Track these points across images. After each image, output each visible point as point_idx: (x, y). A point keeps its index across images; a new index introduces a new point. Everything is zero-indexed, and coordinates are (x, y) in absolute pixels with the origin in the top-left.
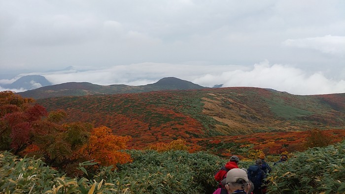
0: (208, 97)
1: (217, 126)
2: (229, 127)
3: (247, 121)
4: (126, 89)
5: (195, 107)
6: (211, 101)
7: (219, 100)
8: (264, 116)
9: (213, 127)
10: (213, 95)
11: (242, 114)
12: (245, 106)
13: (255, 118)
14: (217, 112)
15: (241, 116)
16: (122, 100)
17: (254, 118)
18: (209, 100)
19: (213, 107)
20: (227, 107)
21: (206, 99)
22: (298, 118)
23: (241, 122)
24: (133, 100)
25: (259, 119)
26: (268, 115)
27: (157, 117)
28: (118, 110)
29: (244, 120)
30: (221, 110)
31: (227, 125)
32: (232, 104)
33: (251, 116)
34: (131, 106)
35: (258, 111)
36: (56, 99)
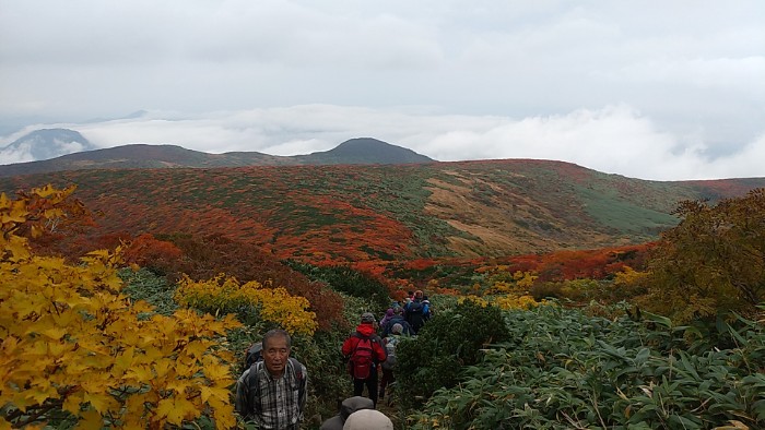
0: (441, 177)
1: (454, 239)
2: (482, 242)
3: (528, 231)
4: (263, 161)
5: (407, 199)
6: (449, 186)
7: (466, 185)
8: (569, 224)
9: (444, 242)
10: (456, 174)
11: (518, 218)
12: (527, 199)
13: (549, 227)
14: (460, 212)
15: (517, 222)
16: (231, 178)
17: (546, 227)
18: (445, 184)
19: (452, 199)
20: (484, 202)
21: (437, 182)
22: (649, 230)
23: (516, 234)
24: (259, 178)
25: (559, 230)
26: (579, 220)
27: (304, 214)
28: (216, 199)
29: (522, 230)
30: (469, 207)
31: (478, 239)
32: (497, 194)
33: (540, 224)
34: (250, 191)
35: (558, 211)
36: (77, 174)
